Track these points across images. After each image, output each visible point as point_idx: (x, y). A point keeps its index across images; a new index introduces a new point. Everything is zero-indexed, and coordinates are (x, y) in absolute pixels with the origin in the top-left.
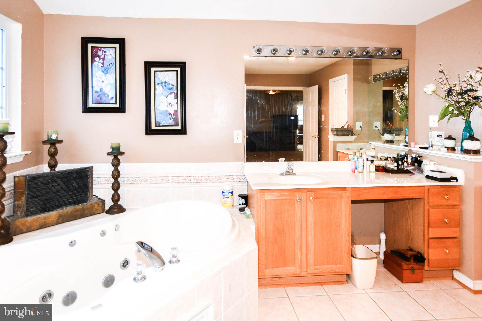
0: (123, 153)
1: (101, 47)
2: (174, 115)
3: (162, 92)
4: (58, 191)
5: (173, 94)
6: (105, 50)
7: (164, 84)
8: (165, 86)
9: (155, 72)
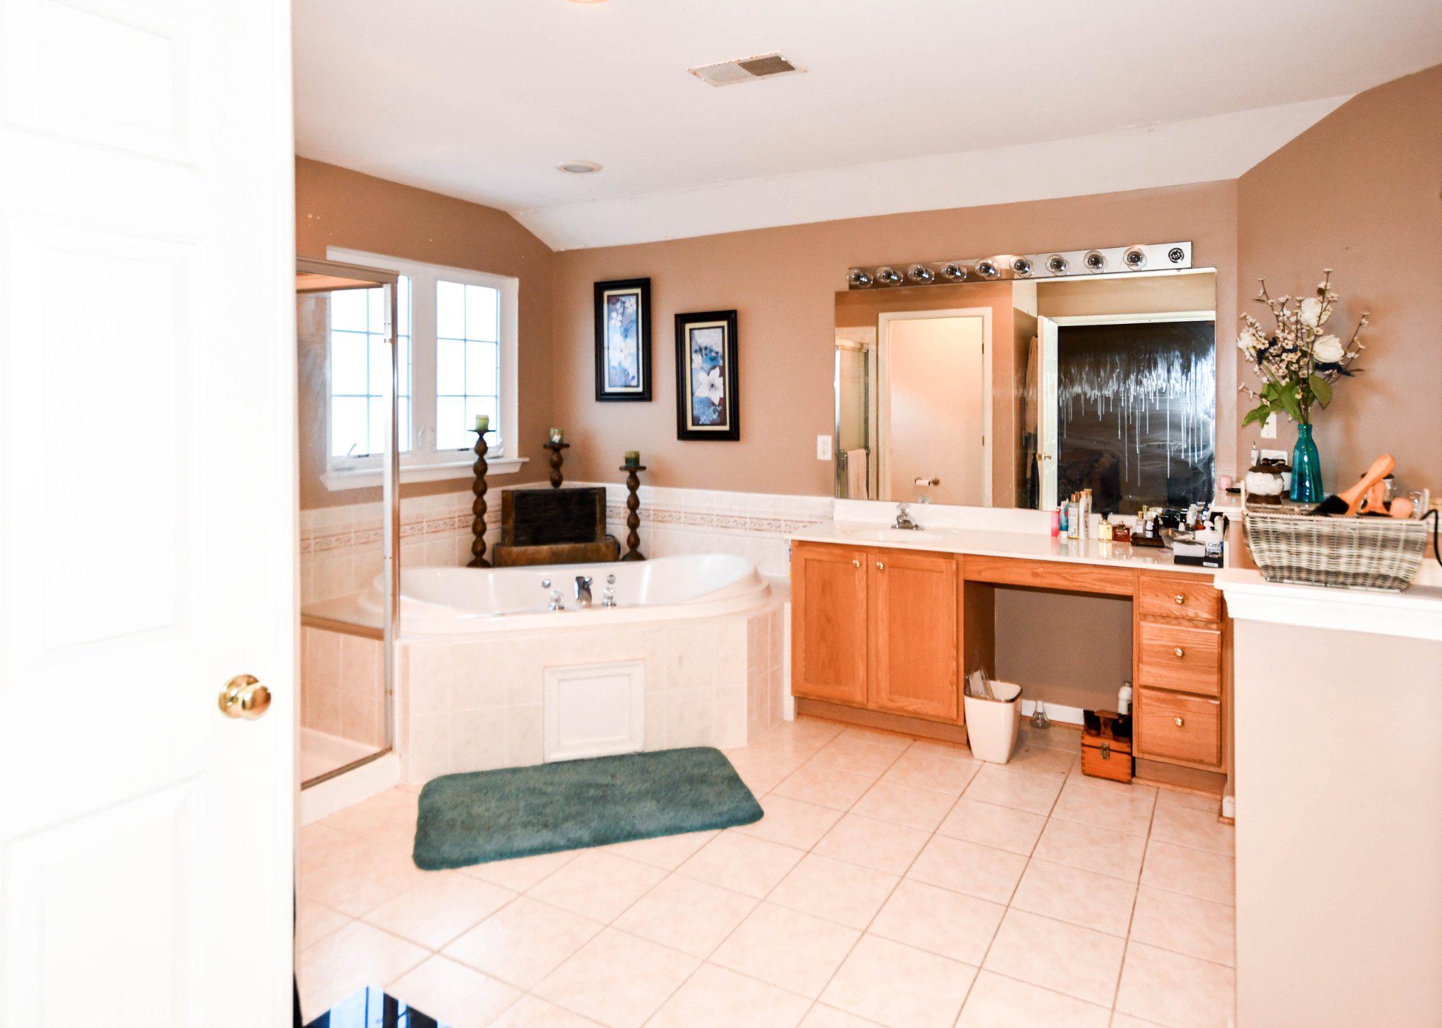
0: (644, 468)
1: (619, 296)
2: (719, 405)
3: (701, 365)
4: (552, 519)
5: (718, 368)
6: (624, 299)
7: (703, 350)
8: (706, 355)
9: (691, 330)
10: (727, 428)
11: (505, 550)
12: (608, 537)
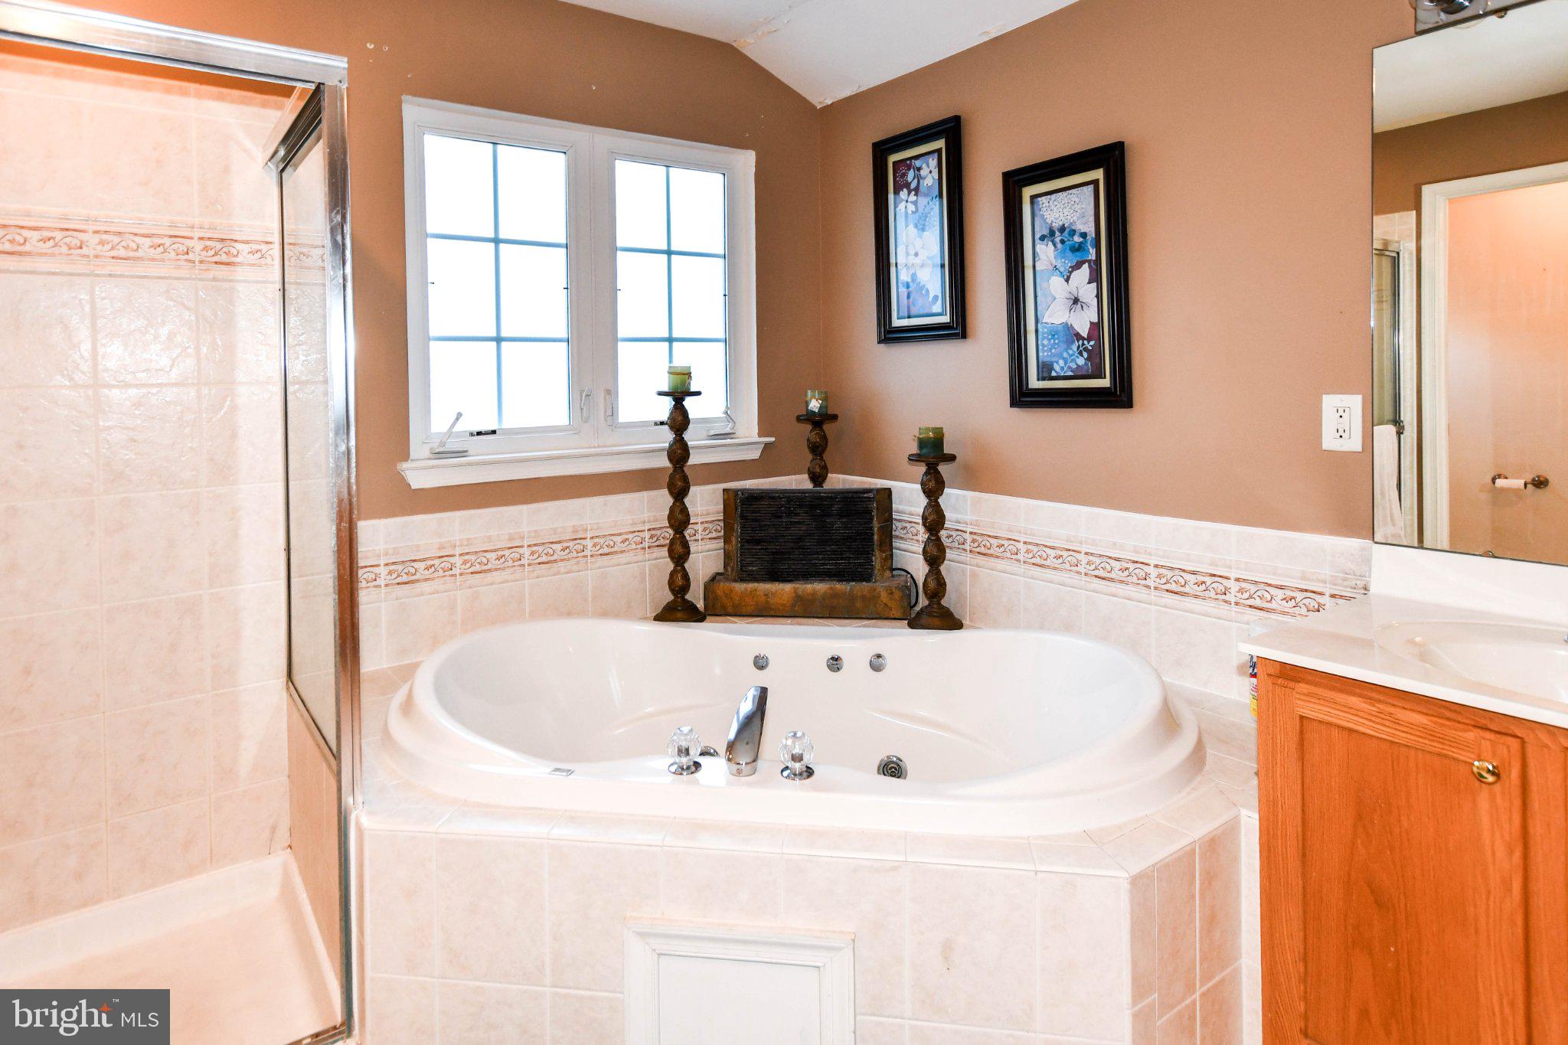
0: (952, 458)
1: (910, 159)
2: (1089, 339)
3: (1054, 263)
4: (800, 539)
5: (1086, 266)
6: (918, 163)
7: (1057, 234)
8: (1062, 242)
9: (1033, 198)
10: (1105, 383)
11: (723, 586)
12: (895, 573)
